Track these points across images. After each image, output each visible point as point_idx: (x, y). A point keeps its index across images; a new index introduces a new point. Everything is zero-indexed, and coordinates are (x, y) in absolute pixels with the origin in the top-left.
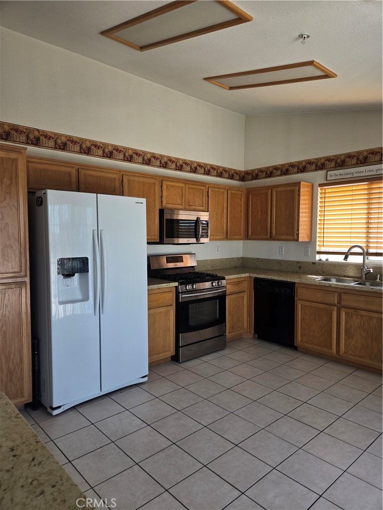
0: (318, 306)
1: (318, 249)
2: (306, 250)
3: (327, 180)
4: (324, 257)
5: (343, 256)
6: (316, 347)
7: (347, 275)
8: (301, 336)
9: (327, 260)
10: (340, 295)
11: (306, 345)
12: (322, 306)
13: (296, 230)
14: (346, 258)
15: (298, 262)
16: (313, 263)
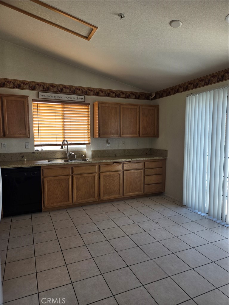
0: (60, 178)
1: (36, 143)
2: (26, 145)
3: (39, 98)
4: (39, 149)
5: (60, 146)
6: (59, 204)
7: (57, 157)
8: (48, 201)
9: (42, 150)
10: (72, 168)
11: (52, 205)
12: (63, 177)
13: (28, 130)
14: (62, 147)
15: (21, 153)
16: (33, 153)
